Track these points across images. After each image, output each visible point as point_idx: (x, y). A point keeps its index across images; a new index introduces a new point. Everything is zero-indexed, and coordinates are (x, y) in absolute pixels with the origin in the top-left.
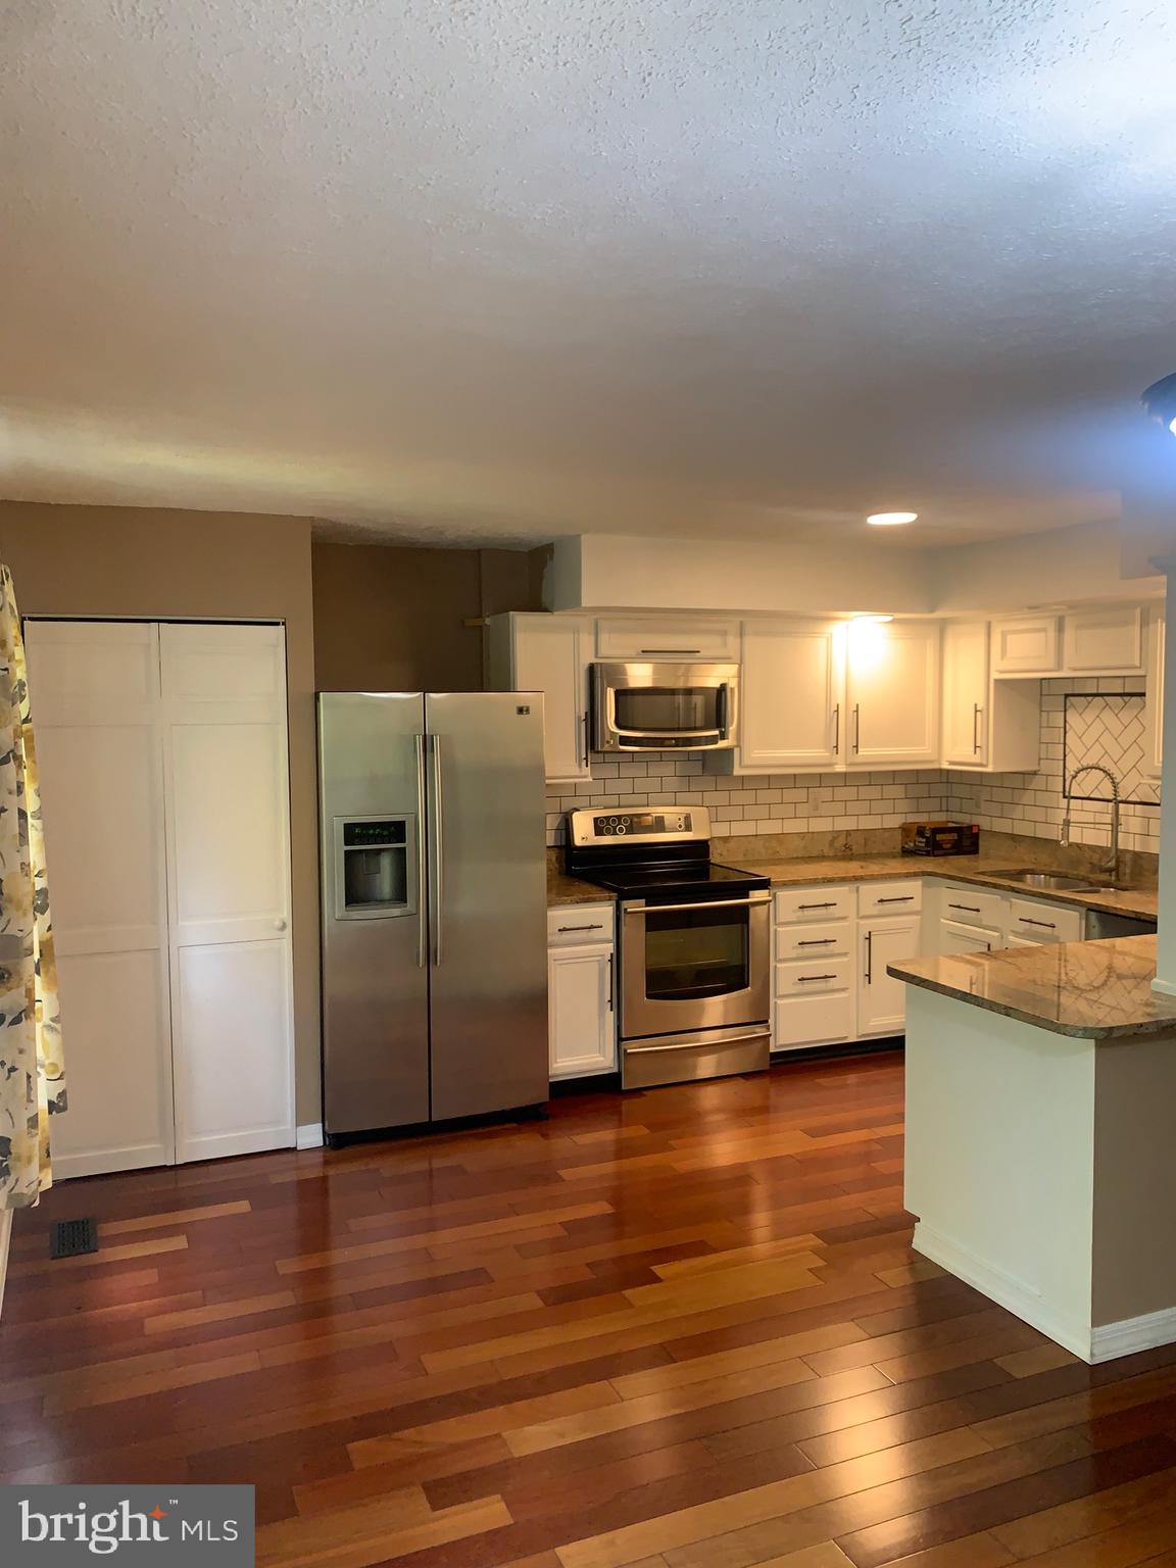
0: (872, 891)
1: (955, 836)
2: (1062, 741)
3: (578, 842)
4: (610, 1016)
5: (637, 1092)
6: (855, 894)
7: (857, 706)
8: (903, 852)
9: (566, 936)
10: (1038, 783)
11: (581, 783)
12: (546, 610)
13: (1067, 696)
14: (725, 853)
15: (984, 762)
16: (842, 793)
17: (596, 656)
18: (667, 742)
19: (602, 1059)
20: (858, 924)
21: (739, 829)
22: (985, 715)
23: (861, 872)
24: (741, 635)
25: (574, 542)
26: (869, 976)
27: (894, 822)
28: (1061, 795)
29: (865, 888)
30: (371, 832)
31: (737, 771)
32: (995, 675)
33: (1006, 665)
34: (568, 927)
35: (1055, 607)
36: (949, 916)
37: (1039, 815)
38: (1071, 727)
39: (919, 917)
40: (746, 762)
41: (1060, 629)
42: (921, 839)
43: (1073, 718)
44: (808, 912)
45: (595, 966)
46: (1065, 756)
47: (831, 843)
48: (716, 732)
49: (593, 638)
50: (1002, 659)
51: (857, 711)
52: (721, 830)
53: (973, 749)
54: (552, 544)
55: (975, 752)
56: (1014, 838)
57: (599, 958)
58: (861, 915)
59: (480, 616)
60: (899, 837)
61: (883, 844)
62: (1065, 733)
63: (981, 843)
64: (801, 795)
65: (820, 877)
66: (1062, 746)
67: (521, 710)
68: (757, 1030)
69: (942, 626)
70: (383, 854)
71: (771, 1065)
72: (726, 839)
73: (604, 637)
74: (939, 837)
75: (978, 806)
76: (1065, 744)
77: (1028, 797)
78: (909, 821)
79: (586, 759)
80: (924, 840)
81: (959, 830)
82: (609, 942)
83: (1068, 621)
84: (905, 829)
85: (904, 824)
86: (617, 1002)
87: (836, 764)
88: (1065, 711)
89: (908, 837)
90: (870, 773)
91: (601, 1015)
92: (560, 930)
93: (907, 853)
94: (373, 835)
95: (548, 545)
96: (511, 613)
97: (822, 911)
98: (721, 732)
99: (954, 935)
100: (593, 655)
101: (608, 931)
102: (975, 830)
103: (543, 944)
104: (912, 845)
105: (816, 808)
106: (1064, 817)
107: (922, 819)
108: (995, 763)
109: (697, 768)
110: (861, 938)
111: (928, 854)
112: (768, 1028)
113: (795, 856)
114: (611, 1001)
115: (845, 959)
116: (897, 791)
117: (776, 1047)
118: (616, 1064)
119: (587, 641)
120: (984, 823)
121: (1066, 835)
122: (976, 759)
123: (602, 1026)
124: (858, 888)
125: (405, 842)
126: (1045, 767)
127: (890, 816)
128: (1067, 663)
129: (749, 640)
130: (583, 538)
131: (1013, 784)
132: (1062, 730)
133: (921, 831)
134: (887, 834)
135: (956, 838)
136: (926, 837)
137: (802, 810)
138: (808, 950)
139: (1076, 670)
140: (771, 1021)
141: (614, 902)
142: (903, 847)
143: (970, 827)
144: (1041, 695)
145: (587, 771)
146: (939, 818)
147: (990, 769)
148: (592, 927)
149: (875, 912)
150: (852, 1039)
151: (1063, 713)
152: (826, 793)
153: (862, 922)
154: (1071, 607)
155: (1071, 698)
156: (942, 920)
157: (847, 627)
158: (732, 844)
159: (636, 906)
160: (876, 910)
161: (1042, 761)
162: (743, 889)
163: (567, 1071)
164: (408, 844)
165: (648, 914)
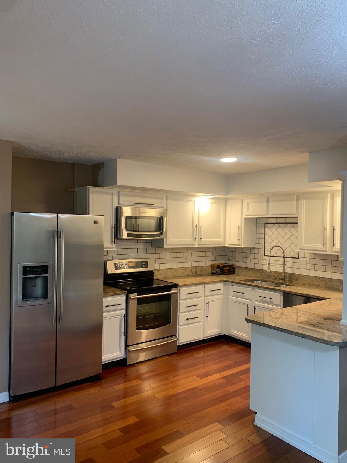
0: (209, 287)
1: (228, 268)
2: (264, 238)
3: (109, 272)
4: (123, 338)
5: (133, 365)
6: (203, 289)
7: (202, 225)
8: (212, 273)
9: (108, 308)
10: (255, 251)
11: (110, 250)
12: (100, 186)
13: (265, 224)
14: (158, 275)
15: (241, 244)
16: (194, 254)
17: (119, 204)
18: (143, 236)
19: (120, 354)
20: (204, 299)
21: (163, 266)
22: (241, 229)
23: (205, 281)
24: (167, 200)
25: (114, 162)
26: (208, 316)
27: (209, 264)
28: (264, 255)
29: (206, 286)
30: (34, 270)
31: (165, 247)
32: (244, 216)
33: (248, 213)
34: (109, 305)
35: (268, 194)
36: (232, 295)
37: (256, 261)
38: (267, 233)
39: (222, 296)
40: (168, 243)
41: (268, 201)
42: (218, 269)
43: (267, 230)
44: (190, 295)
45: (118, 319)
46: (265, 243)
47: (191, 271)
48: (159, 232)
49: (117, 197)
50: (247, 211)
51: (202, 227)
52: (157, 267)
53: (237, 240)
54: (103, 162)
55: (238, 241)
56: (248, 269)
57: (120, 316)
58: (205, 296)
59: (74, 188)
60: (210, 268)
61: (206, 271)
62: (265, 235)
63: (236, 270)
64: (181, 255)
65: (193, 283)
66: (264, 239)
67: (95, 222)
68: (173, 338)
69: (226, 200)
70: (38, 278)
71: (177, 350)
72: (158, 270)
73: (121, 198)
74: (224, 269)
75: (235, 258)
76: (265, 239)
77: (252, 256)
78: (213, 263)
79: (115, 241)
80: (219, 270)
81: (229, 266)
82: (123, 309)
83: (270, 200)
84: (212, 266)
85: (212, 264)
86: (126, 333)
87: (195, 244)
88: (265, 228)
89: (214, 269)
90: (209, 247)
91: (120, 337)
92: (106, 306)
93: (213, 274)
94: (35, 271)
95: (102, 163)
96: (88, 186)
97: (194, 295)
98: (160, 233)
99: (234, 301)
100: (117, 203)
101: (124, 306)
102: (234, 266)
103: (101, 312)
104: (215, 271)
105: (186, 259)
106: (269, 262)
107: (217, 262)
108: (244, 245)
109: (149, 245)
110: (205, 304)
111: (221, 274)
112: (176, 337)
113: (180, 275)
114: (124, 332)
115: (200, 311)
116: (210, 254)
117: (178, 344)
118: (125, 355)
119: (115, 198)
120: (237, 264)
121: (269, 268)
122: (238, 243)
123: (120, 342)
124: (204, 286)
125: (48, 274)
126: (258, 246)
127: (207, 262)
128: (270, 213)
129: (170, 201)
130: (118, 160)
131: (248, 251)
132: (264, 234)
133: (218, 267)
134: (207, 268)
135: (229, 269)
136: (219, 269)
137: (182, 260)
138: (190, 308)
139: (273, 215)
140: (177, 335)
141: (126, 295)
142: (212, 272)
143: (233, 265)
144: (257, 223)
145: (114, 246)
146: (221, 262)
147: (242, 247)
148: (118, 304)
149: (210, 295)
150: (202, 339)
151: (264, 229)
152: (189, 254)
153: (206, 298)
154: (272, 195)
155: (267, 224)
156: (230, 297)
157: (199, 199)
158: (160, 272)
159: (133, 296)
160: (209, 294)
161: (257, 244)
162: (169, 288)
163: (108, 359)
164: (49, 275)
165: (138, 299)
